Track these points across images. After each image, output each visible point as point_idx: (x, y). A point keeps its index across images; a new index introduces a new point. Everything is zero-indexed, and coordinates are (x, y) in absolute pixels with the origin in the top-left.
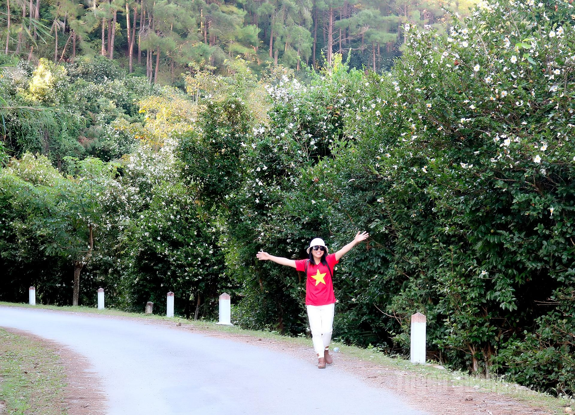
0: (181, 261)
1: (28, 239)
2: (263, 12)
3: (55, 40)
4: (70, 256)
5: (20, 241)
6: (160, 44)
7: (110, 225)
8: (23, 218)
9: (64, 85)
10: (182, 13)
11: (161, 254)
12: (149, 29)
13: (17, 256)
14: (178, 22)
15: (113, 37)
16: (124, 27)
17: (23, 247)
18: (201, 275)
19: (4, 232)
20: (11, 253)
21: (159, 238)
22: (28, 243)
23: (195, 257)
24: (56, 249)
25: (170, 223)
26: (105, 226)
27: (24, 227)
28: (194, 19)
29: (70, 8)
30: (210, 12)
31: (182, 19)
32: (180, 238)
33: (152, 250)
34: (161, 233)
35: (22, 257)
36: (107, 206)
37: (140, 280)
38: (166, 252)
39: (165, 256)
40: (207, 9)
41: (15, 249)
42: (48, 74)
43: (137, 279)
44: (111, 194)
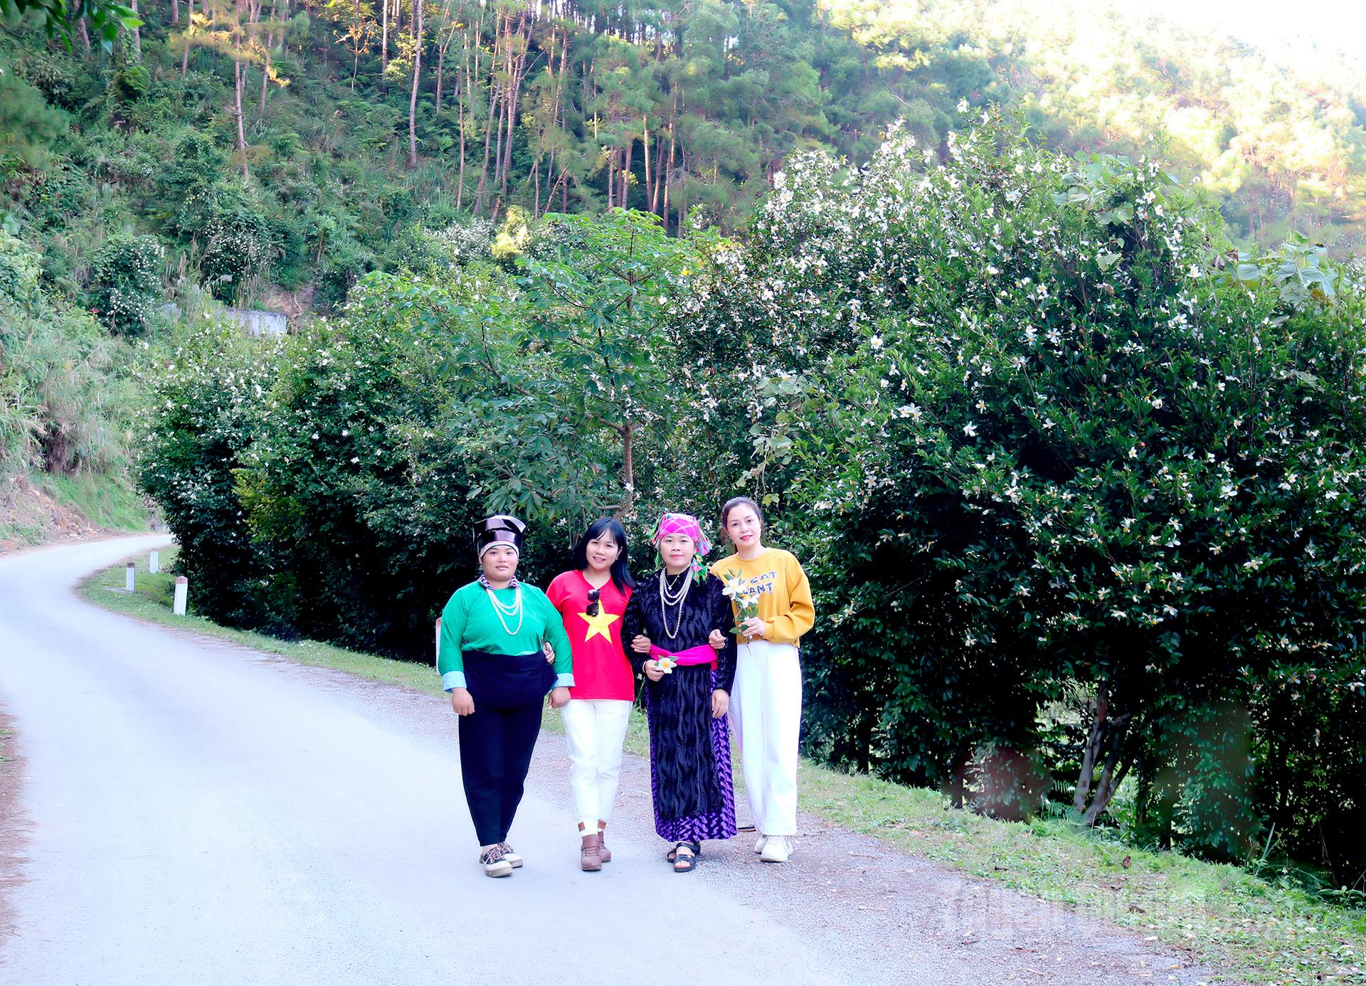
0: (1085, 535)
1: (440, 471)
2: (861, 151)
3: (535, 193)
4: (563, 521)
5: (414, 476)
6: (702, 193)
7: (713, 403)
8: (427, 413)
9: (548, 250)
10: (738, 144)
11: (984, 500)
12: (684, 172)
13: (408, 522)
14: (731, 159)
15: (625, 193)
16: (641, 179)
17: (422, 495)
18: (1172, 599)
19: (379, 452)
20: (391, 514)
21: (970, 429)
22: (439, 484)
23: (1157, 514)
24: (518, 495)
25: (1020, 361)
26: (695, 404)
27: (428, 434)
28: (756, 154)
29: (559, 139)
30: (780, 145)
31: (737, 156)
32: (1078, 428)
33: (934, 481)
34: (981, 406)
35: (425, 525)
36: (698, 335)
37: (862, 613)
38: (1013, 493)
39: (1006, 508)
40: (777, 140)
41: (404, 503)
42: (522, 232)
43: (848, 611)
44: (714, 292)
